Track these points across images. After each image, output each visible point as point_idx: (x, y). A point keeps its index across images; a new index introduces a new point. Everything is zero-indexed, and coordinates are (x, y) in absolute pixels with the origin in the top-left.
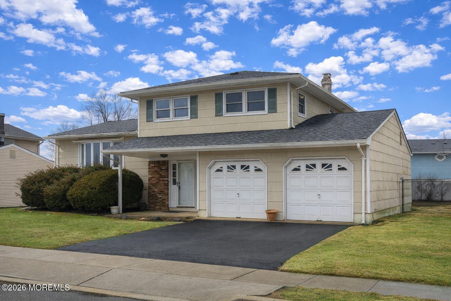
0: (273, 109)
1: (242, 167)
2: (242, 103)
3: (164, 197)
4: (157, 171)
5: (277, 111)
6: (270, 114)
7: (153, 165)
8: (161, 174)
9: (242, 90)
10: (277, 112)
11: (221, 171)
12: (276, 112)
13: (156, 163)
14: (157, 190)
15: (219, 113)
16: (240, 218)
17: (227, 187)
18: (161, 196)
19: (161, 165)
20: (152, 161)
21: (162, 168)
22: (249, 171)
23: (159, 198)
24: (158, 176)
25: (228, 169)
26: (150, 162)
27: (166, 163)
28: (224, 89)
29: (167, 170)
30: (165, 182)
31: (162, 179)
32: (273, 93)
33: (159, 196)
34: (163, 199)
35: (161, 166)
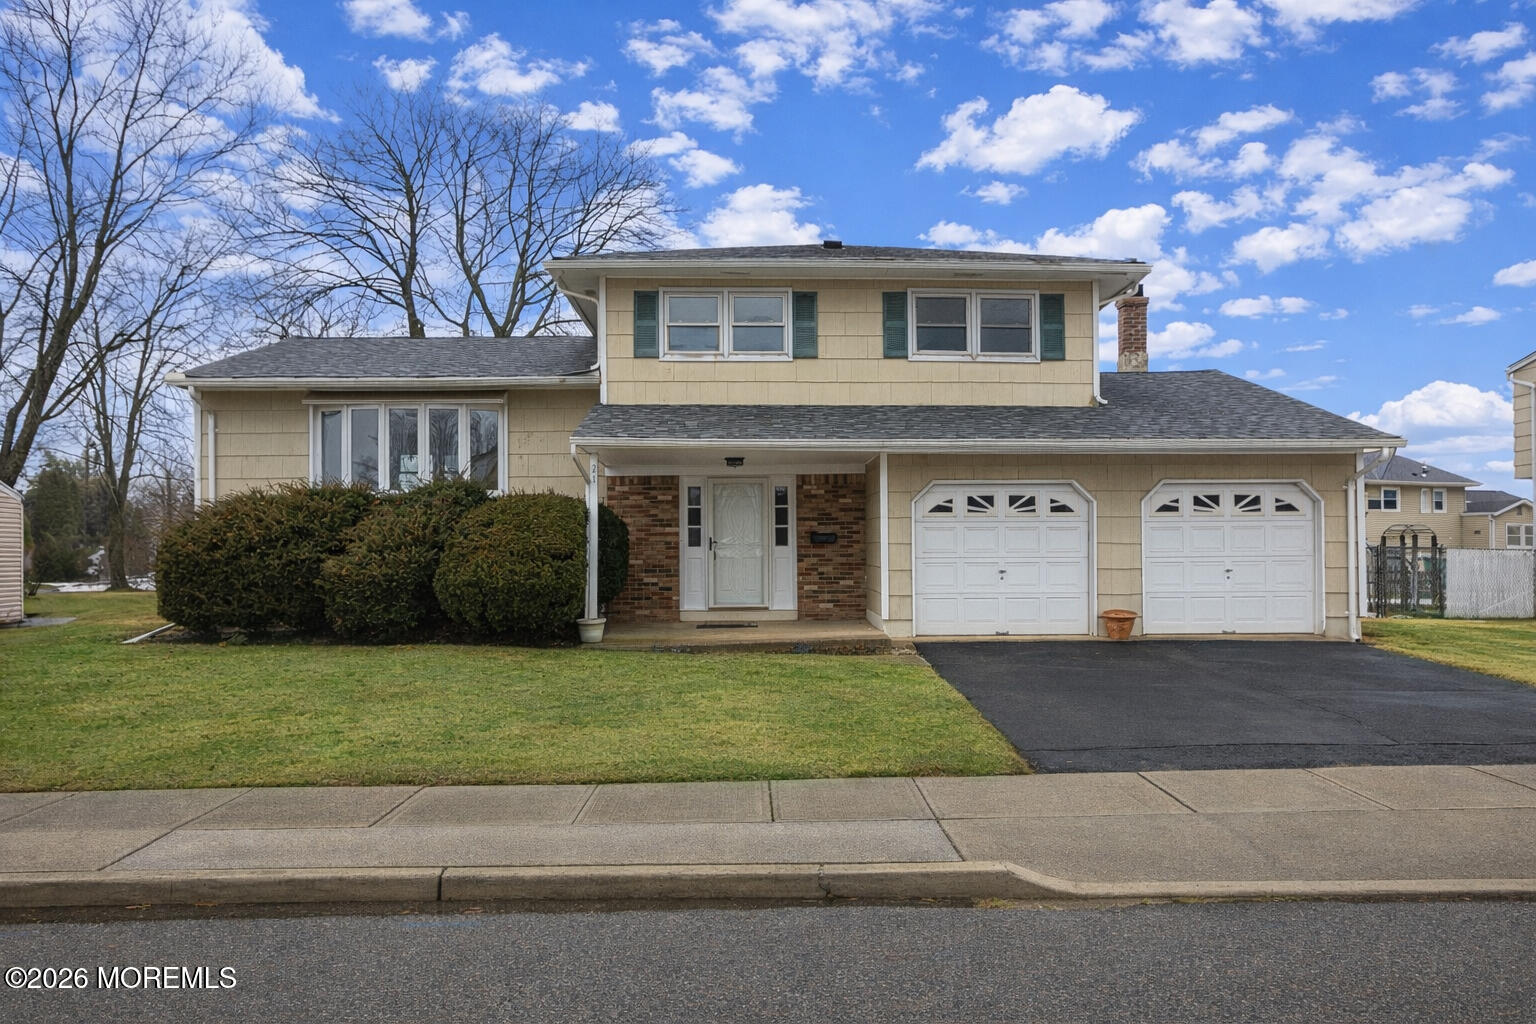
0: (1054, 349)
1: (1013, 500)
2: (965, 328)
3: (663, 582)
4: (641, 506)
5: (1064, 354)
6: (1045, 365)
7: (626, 489)
8: (656, 515)
9: (966, 290)
10: (1067, 358)
11: (949, 510)
12: (1063, 359)
13: (635, 481)
14: (641, 562)
15: (895, 348)
16: (1006, 634)
17: (966, 555)
18: (655, 580)
19: (654, 489)
20: (622, 478)
21: (660, 498)
22: (1034, 510)
23: (647, 584)
24: (645, 520)
25: (969, 504)
26: (613, 479)
27: (671, 483)
28: (914, 284)
29: (675, 502)
30: (669, 539)
31: (659, 529)
32: (1053, 306)
33: (646, 580)
34: (661, 589)
35: (653, 493)
